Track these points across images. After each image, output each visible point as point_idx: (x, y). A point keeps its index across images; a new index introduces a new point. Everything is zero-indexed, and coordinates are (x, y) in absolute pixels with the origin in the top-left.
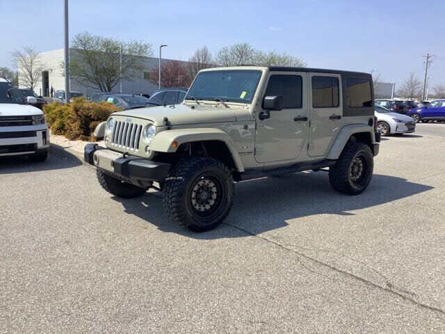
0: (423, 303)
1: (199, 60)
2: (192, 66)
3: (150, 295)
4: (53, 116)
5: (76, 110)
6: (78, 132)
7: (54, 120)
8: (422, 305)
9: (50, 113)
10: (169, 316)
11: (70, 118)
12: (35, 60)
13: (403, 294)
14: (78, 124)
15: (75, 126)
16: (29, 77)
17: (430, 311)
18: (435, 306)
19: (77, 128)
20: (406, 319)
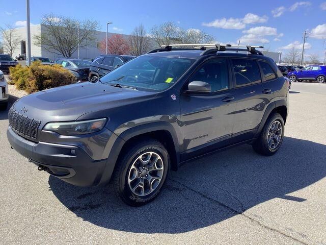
0: (266, 225)
1: (137, 34)
2: (132, 38)
3: (54, 219)
4: (17, 75)
5: (33, 71)
6: (34, 88)
7: (17, 79)
8: (265, 227)
9: (15, 73)
10: (64, 237)
11: (29, 77)
12: (14, 33)
13: (252, 217)
14: (34, 81)
15: (32, 83)
16: (9, 46)
17: (270, 231)
18: (275, 228)
19: (34, 84)
20: (249, 239)
